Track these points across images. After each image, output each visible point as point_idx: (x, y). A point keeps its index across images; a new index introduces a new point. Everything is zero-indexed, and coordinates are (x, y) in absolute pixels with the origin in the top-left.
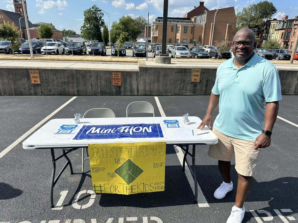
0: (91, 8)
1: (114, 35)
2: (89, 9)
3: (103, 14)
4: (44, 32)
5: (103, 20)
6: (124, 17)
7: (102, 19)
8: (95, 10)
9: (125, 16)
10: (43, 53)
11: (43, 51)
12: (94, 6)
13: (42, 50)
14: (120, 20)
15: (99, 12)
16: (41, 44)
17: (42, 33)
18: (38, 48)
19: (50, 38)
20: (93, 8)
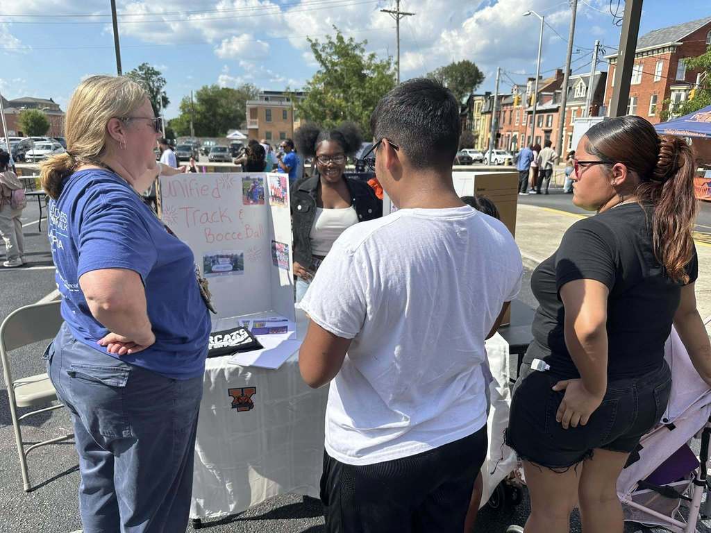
0: (138, 70)
1: (186, 124)
2: (133, 70)
3: (165, 81)
4: (30, 125)
5: (164, 92)
6: (205, 89)
7: (162, 90)
8: (145, 74)
9: (207, 86)
10: (28, 161)
11: (29, 157)
12: (143, 65)
13: (27, 156)
14: (198, 93)
15: (154, 78)
16: (26, 147)
17: (28, 125)
18: (21, 153)
19: (43, 134)
20: (141, 68)
